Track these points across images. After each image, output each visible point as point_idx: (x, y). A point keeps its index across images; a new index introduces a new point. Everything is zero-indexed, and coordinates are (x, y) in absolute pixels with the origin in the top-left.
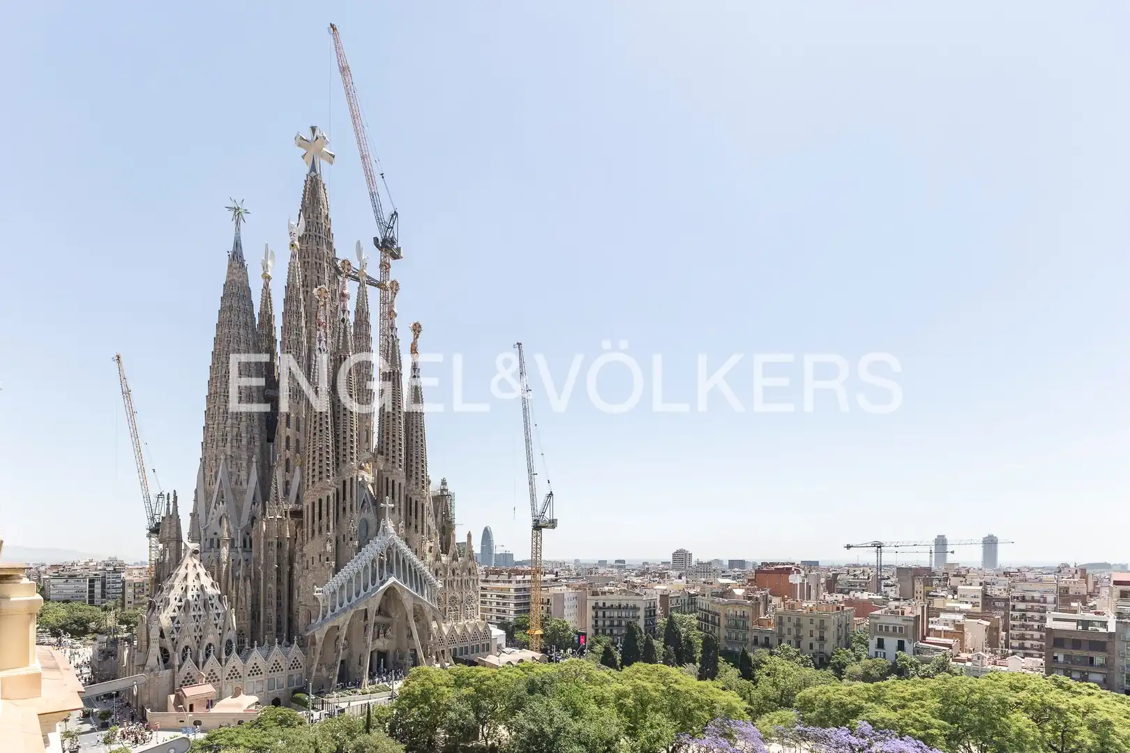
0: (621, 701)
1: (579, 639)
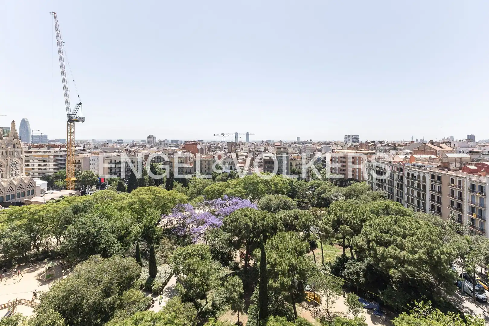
1: (100, 180)
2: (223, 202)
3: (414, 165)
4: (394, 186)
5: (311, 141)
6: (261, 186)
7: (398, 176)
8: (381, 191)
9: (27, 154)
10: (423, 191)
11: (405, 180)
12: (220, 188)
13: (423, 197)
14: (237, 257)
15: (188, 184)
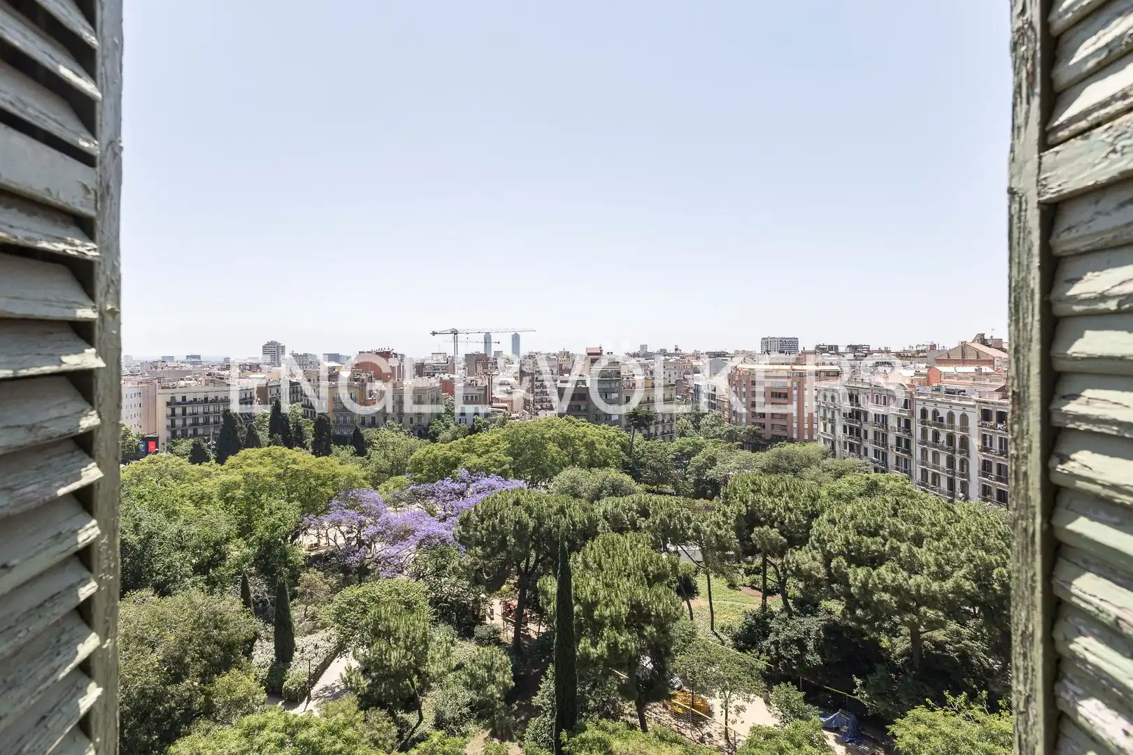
0: (228, 495)
1: (147, 447)
2: (456, 486)
3: (938, 389)
4: (889, 446)
5: (676, 350)
6: (552, 448)
7: (899, 419)
8: (858, 460)
10: (961, 453)
11: (917, 428)
12: (450, 454)
13: (962, 469)
14: (495, 616)
15: (369, 450)
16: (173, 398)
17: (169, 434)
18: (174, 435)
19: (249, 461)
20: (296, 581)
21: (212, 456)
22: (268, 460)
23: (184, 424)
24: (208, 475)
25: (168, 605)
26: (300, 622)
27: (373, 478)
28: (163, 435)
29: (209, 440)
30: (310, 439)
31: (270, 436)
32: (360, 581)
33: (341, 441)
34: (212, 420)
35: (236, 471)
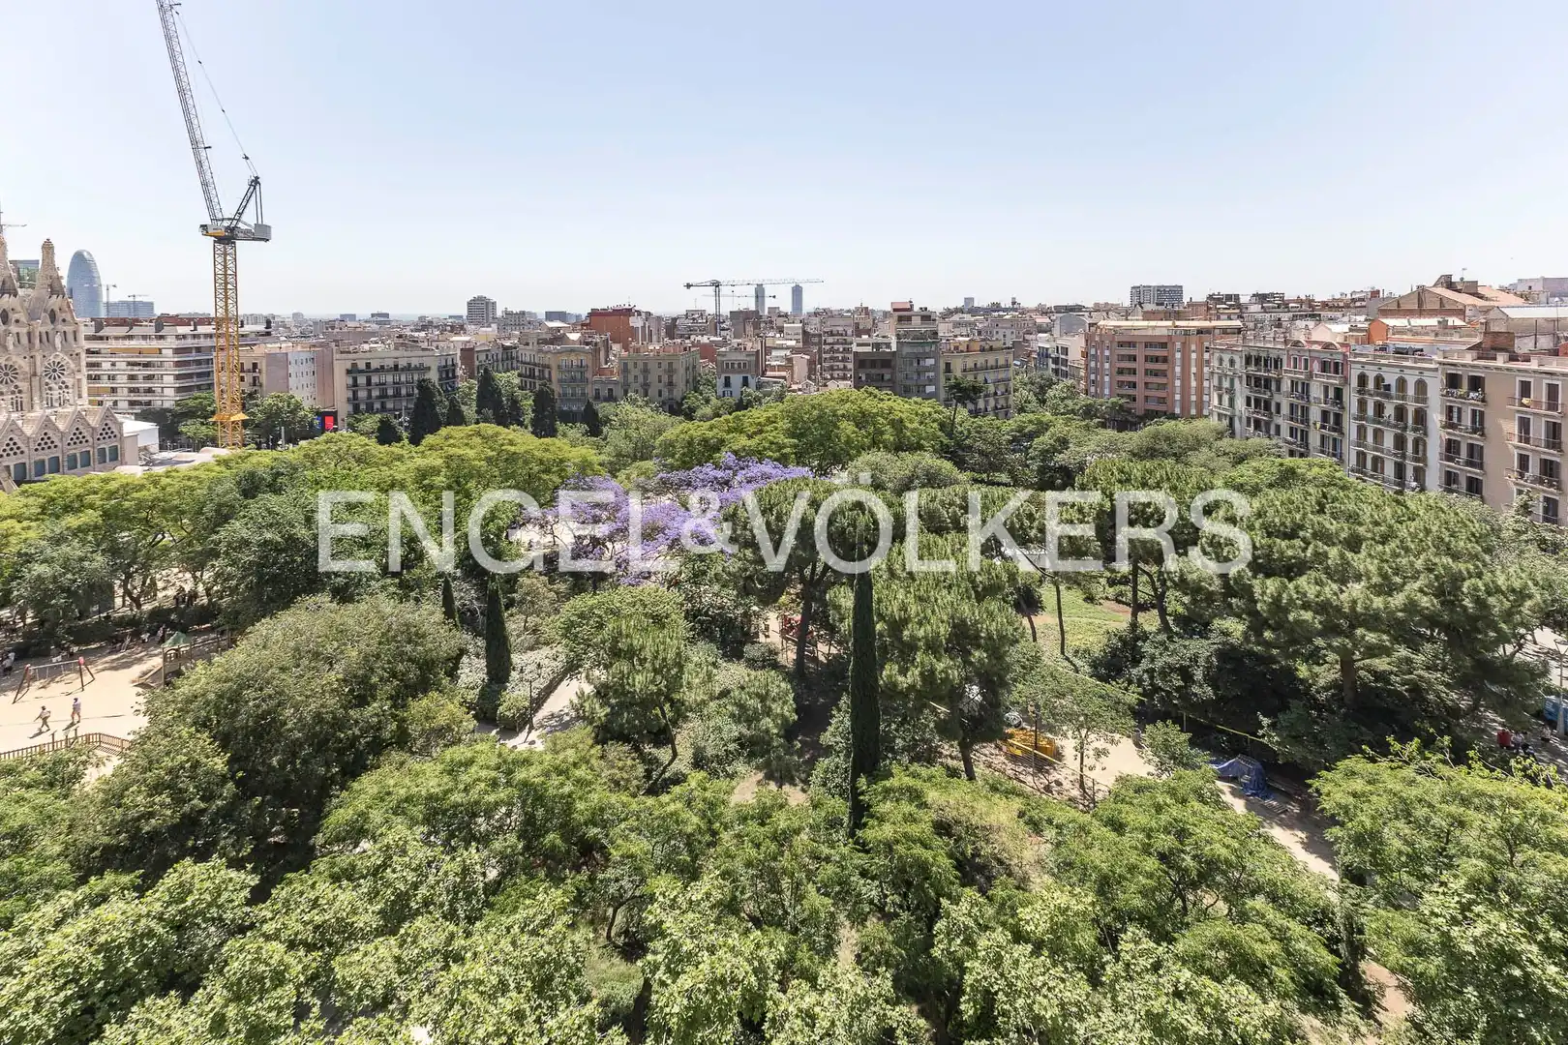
1: (323, 423)
2: (720, 474)
5: (1014, 303)
6: (847, 427)
9: (95, 345)
12: (710, 434)
14: (771, 633)
15: (605, 429)
16: (354, 365)
17: (350, 408)
18: (356, 409)
19: (452, 441)
20: (513, 587)
21: (405, 435)
22: (477, 440)
23: (370, 396)
24: (400, 458)
25: (349, 615)
26: (518, 636)
27: (611, 463)
28: (343, 408)
29: (400, 416)
30: (529, 416)
31: (478, 412)
32: (595, 588)
33: (569, 418)
34: (404, 392)
35: (435, 454)
